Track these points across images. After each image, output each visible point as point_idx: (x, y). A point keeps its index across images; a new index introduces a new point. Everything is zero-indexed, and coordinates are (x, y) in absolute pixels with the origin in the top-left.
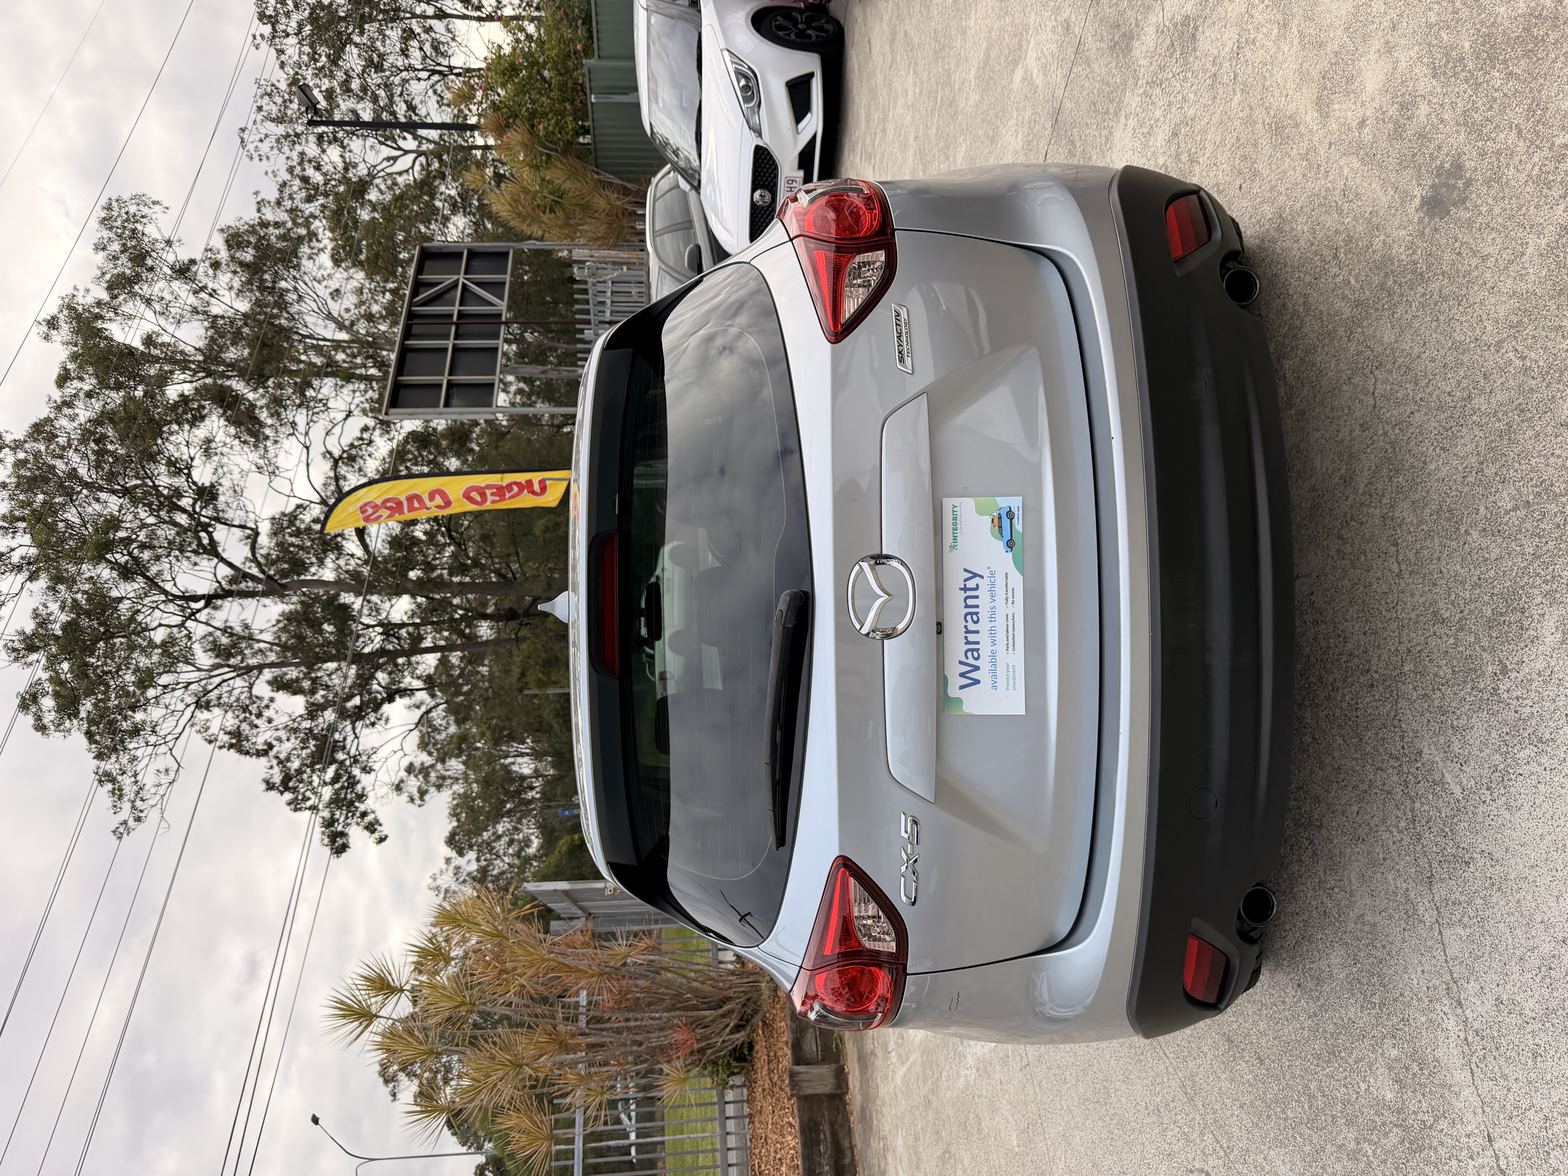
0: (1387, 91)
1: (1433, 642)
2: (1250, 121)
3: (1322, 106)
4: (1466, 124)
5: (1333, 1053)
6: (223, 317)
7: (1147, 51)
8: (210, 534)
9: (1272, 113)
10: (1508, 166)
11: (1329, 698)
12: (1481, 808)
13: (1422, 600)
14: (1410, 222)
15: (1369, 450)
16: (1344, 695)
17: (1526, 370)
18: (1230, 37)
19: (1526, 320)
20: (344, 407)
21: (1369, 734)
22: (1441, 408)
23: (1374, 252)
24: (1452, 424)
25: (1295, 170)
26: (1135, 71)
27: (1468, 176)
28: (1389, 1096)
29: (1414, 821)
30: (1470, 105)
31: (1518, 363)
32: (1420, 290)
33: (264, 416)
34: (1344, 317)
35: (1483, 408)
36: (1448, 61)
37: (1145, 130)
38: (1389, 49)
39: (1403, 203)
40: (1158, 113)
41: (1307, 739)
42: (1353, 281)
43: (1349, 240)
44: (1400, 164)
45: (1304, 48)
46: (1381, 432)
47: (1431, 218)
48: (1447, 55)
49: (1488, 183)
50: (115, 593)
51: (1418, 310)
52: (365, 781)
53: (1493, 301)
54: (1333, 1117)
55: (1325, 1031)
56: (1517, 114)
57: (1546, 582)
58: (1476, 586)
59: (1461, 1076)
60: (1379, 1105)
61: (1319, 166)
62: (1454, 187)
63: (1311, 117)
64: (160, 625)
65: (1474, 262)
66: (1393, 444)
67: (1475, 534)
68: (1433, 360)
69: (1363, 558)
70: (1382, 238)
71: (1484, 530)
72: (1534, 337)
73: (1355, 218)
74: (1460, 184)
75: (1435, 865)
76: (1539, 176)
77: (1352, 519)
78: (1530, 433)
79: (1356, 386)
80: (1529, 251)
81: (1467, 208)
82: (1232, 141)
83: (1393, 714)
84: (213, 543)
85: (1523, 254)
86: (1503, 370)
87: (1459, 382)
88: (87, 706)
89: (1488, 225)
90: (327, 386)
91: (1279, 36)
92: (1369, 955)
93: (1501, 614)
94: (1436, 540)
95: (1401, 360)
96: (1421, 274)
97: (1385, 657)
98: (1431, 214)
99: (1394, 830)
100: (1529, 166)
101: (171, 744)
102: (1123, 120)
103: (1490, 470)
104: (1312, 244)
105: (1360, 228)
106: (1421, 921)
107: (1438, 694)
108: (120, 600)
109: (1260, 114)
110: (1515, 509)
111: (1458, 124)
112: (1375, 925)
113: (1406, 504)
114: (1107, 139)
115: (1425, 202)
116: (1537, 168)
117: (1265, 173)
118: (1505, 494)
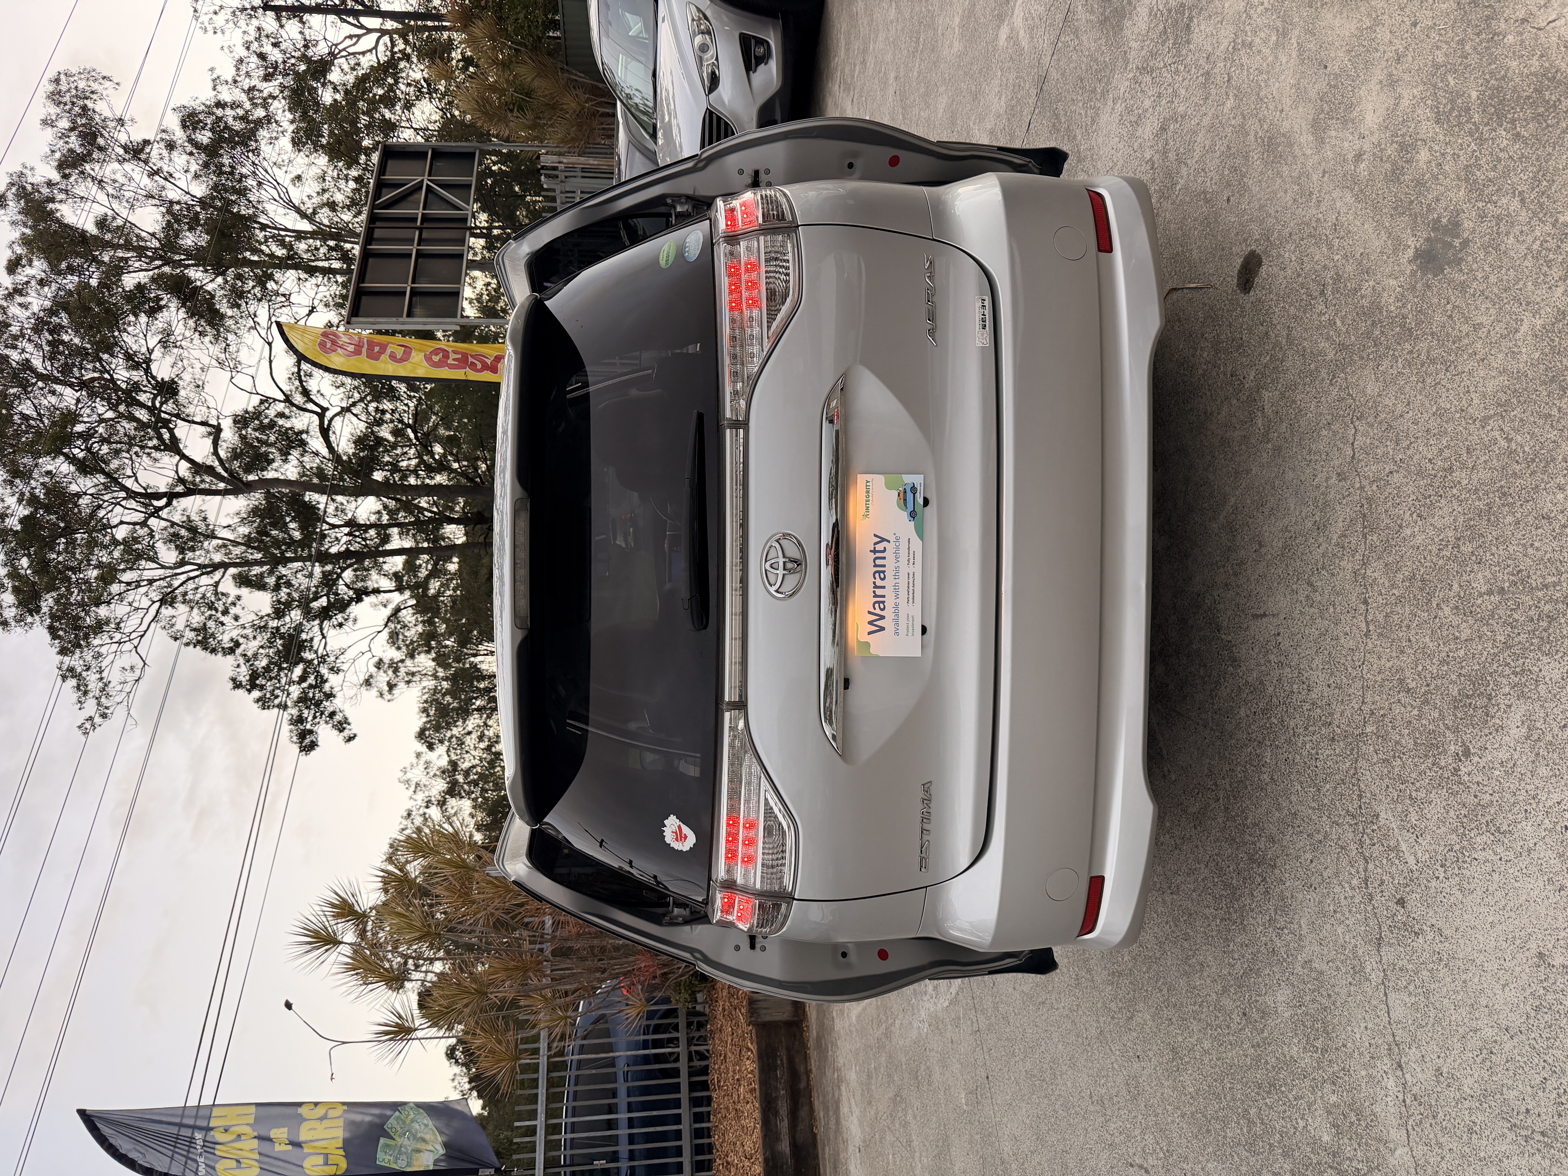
0: (1387, 127)
1: (1397, 709)
2: (1241, 131)
3: (1318, 128)
4: (1467, 180)
5: (1274, 1085)
6: (178, 203)
7: (1139, 34)
8: (171, 431)
9: (1265, 127)
10: (1507, 234)
11: (1289, 742)
12: (1434, 883)
13: (1389, 665)
14: (1402, 273)
15: (1344, 502)
16: (1304, 744)
17: (1511, 453)
18: (1226, 34)
19: (1514, 400)
20: (307, 302)
21: (1328, 786)
22: (1420, 473)
23: (1362, 297)
24: (1431, 492)
25: (1286, 192)
26: (1125, 53)
27: (1465, 236)
28: (1326, 1138)
29: (1366, 881)
30: (1473, 160)
31: (1503, 443)
32: (1407, 346)
33: (224, 307)
34: (1328, 358)
35: (1465, 482)
36: (1453, 109)
37: (1133, 119)
38: (1392, 82)
39: (1395, 251)
40: (1147, 103)
41: (1265, 777)
42: (1339, 323)
43: (1338, 278)
44: (1396, 209)
45: (1302, 62)
46: (1358, 485)
47: (1424, 274)
48: (1452, 101)
49: (1485, 247)
50: (74, 488)
51: (1404, 368)
52: (334, 681)
53: (1482, 373)
54: (1271, 1145)
55: (1267, 1062)
56: (1521, 179)
57: (1515, 674)
58: (1443, 662)
59: (1396, 1135)
60: (1315, 1143)
61: (1311, 194)
62: (1450, 245)
63: (1306, 139)
64: (122, 523)
65: (1465, 328)
66: (1369, 500)
67: (1447, 610)
68: (1416, 423)
69: (1332, 610)
70: (1372, 283)
71: (1457, 608)
72: (1522, 420)
73: (1345, 257)
74: (1457, 243)
75: (1385, 928)
76: (1539, 252)
77: (1323, 568)
78: (1509, 519)
79: (1335, 433)
80: (1524, 328)
81: (1461, 270)
82: (1222, 148)
83: (1352, 772)
84: (174, 440)
85: (1517, 331)
86: (1487, 448)
87: (1441, 451)
88: (48, 602)
89: (1482, 292)
90: (288, 279)
91: (1277, 45)
92: (1313, 1001)
93: (1468, 697)
94: (1407, 609)
95: (1383, 416)
96: (1410, 330)
97: (1348, 713)
98: (1424, 269)
99: (1346, 885)
100: (1530, 239)
101: (136, 642)
102: (1110, 103)
103: (1467, 548)
104: (1299, 275)
105: (1349, 268)
106: (1368, 980)
107: (1399, 762)
108: (78, 495)
109: (1252, 125)
110: (1490, 593)
111: (1459, 179)
112: (1321, 973)
113: (1379, 565)
114: (1093, 121)
115: (1419, 255)
116: (1538, 243)
117: (1255, 189)
118: (1480, 576)
